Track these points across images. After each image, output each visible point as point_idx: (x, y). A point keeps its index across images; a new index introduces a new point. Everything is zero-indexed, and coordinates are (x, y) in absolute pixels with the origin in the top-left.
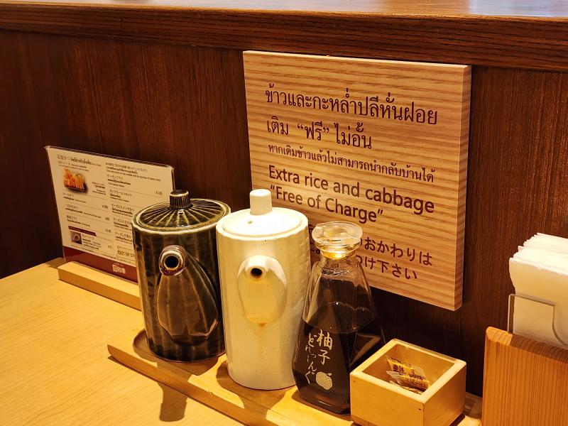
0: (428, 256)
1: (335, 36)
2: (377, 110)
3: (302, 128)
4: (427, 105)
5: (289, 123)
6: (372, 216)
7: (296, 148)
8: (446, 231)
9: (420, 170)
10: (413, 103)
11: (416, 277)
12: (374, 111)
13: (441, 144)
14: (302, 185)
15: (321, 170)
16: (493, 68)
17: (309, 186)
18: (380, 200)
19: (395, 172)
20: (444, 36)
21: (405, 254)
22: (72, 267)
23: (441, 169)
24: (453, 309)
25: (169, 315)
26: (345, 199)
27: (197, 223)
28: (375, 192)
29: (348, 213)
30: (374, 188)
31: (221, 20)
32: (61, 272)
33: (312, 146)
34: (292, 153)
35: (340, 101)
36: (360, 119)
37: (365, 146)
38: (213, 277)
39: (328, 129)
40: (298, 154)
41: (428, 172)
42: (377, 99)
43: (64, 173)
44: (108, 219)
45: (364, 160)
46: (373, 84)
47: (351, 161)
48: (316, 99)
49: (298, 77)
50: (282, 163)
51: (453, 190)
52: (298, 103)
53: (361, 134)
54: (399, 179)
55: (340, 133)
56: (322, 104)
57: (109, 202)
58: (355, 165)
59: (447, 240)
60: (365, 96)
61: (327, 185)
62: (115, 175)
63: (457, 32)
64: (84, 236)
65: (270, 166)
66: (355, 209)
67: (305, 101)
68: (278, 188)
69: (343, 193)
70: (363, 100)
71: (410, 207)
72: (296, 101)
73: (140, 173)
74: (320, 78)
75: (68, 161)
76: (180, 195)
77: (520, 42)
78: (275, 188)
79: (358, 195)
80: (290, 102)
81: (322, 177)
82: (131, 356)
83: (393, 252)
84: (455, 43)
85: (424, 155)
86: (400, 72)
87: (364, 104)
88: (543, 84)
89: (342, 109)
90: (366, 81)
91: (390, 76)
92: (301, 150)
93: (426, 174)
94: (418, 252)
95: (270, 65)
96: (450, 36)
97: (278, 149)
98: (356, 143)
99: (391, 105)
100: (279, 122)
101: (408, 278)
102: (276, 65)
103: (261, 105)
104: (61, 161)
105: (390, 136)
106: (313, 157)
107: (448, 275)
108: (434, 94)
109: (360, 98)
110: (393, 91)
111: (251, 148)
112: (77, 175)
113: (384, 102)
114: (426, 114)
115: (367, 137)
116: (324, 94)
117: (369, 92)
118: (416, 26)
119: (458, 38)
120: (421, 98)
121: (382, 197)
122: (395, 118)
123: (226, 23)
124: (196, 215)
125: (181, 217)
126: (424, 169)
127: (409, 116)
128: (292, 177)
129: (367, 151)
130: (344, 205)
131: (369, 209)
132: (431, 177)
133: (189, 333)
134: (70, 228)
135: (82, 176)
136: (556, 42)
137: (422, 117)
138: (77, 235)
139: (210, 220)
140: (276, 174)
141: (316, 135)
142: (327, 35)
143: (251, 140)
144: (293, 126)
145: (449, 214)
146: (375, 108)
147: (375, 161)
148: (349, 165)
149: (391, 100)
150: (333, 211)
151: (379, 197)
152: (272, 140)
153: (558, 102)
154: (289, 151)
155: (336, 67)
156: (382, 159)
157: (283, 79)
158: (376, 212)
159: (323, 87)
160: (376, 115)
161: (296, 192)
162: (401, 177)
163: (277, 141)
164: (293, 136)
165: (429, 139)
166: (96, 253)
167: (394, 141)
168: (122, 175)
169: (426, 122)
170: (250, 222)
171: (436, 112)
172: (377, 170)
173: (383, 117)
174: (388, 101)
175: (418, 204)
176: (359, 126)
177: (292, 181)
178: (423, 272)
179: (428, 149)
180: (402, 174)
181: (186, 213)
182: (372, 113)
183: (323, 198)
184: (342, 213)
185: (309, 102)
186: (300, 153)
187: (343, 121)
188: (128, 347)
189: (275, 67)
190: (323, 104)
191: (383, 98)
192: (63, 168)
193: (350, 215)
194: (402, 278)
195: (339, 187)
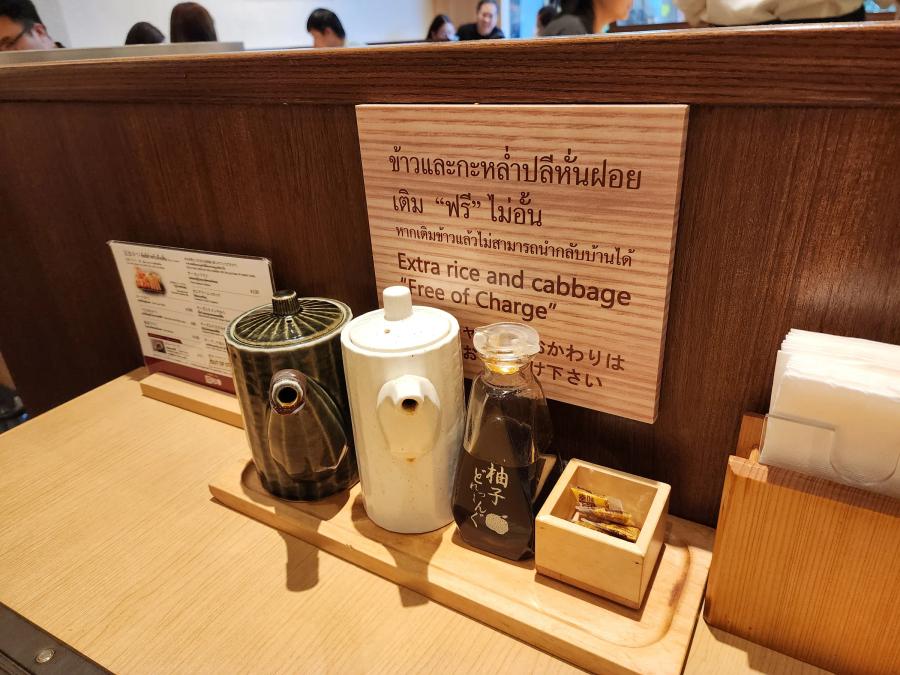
0: (619, 359)
1: (486, 76)
2: (551, 173)
3: (442, 203)
4: (625, 163)
5: (424, 198)
6: (540, 312)
7: (435, 229)
8: (647, 328)
9: (612, 251)
10: (605, 161)
11: (600, 385)
12: (546, 175)
13: (645, 215)
14: (443, 275)
15: (469, 256)
16: (723, 106)
17: (453, 277)
18: (552, 291)
19: (575, 255)
20: (651, 65)
21: (586, 357)
22: (157, 381)
23: (644, 248)
24: (651, 422)
25: (286, 454)
26: (503, 292)
27: (312, 333)
28: (546, 281)
29: (507, 308)
30: (544, 276)
31: (321, 66)
32: (144, 387)
33: (456, 226)
34: (429, 236)
35: (496, 164)
36: (526, 188)
37: (532, 223)
38: (338, 398)
39: (479, 203)
40: (437, 238)
41: (624, 253)
42: (551, 159)
43: (135, 272)
44: (194, 324)
45: (530, 241)
46: (546, 139)
47: (512, 243)
48: (462, 163)
49: (436, 134)
50: (414, 248)
51: (661, 275)
52: (436, 171)
53: (526, 208)
54: (581, 264)
55: (496, 207)
56: (470, 169)
57: (194, 304)
58: (518, 248)
59: (649, 339)
60: (534, 155)
61: (478, 275)
62: (197, 272)
63: (673, 57)
64: (167, 344)
65: (399, 254)
66: (516, 304)
67: (446, 167)
68: (410, 280)
69: (501, 284)
70: (530, 161)
71: (596, 298)
72: (432, 168)
73: (228, 269)
74: (466, 135)
75: (138, 258)
76: (285, 298)
77: (773, 65)
78: (407, 281)
79: (521, 286)
80: (424, 170)
81: (471, 265)
82: (240, 500)
83: (570, 355)
84: (669, 73)
85: (619, 230)
86: (586, 120)
87: (531, 166)
88: (799, 125)
89: (499, 175)
90: (535, 135)
91: (570, 126)
92: (441, 232)
93: (621, 256)
94: (604, 354)
95: (395, 120)
96: (662, 64)
97: (410, 232)
98: (520, 220)
99: (572, 166)
100: (410, 197)
101: (591, 385)
102: (404, 120)
103: (384, 175)
104: (129, 259)
105: (569, 208)
106: (457, 240)
107: (647, 381)
108: (638, 148)
109: (525, 159)
110: (574, 146)
111: (373, 231)
112: (151, 274)
113: (561, 161)
114: (625, 175)
115: (536, 211)
116: (473, 156)
117: (539, 150)
118: (609, 53)
119: (674, 65)
120: (618, 154)
121: (556, 288)
122: (578, 183)
123: (329, 69)
124: (309, 322)
125: (290, 326)
126: (618, 250)
127: (599, 179)
128: (429, 266)
129: (535, 229)
130: (501, 300)
131: (536, 303)
132: (628, 260)
133: (313, 469)
134: (150, 335)
135: (157, 274)
136: (832, 62)
137: (618, 180)
138: (159, 342)
139: (329, 327)
140: (407, 264)
141: (462, 211)
142: (474, 76)
143: (372, 222)
144: (429, 202)
145: (652, 307)
146: (546, 171)
147: (546, 242)
148: (510, 249)
149: (571, 159)
150: (486, 307)
151: (550, 287)
152: (401, 221)
153: (821, 150)
154: (424, 234)
155: (490, 117)
156: (557, 239)
157: (413, 139)
158: (547, 307)
159: (471, 146)
160: (548, 180)
161: (435, 285)
162: (585, 261)
163: (407, 222)
164: (430, 214)
165: (628, 209)
166: (183, 362)
167: (575, 214)
168: (206, 272)
169: (624, 186)
170: (388, 332)
171: (640, 172)
172: (550, 253)
173: (560, 182)
174: (567, 161)
175: (608, 296)
176: (524, 197)
177: (429, 272)
178: (611, 378)
179: (625, 223)
180: (586, 257)
181: (296, 320)
182: (542, 178)
183: (473, 292)
184: (499, 309)
185: (452, 169)
186: (440, 235)
187: (501, 191)
188: (234, 488)
189: (402, 124)
190: (472, 170)
191: (559, 157)
192: (132, 266)
193: (510, 311)
194: (582, 386)
195: (495, 277)
